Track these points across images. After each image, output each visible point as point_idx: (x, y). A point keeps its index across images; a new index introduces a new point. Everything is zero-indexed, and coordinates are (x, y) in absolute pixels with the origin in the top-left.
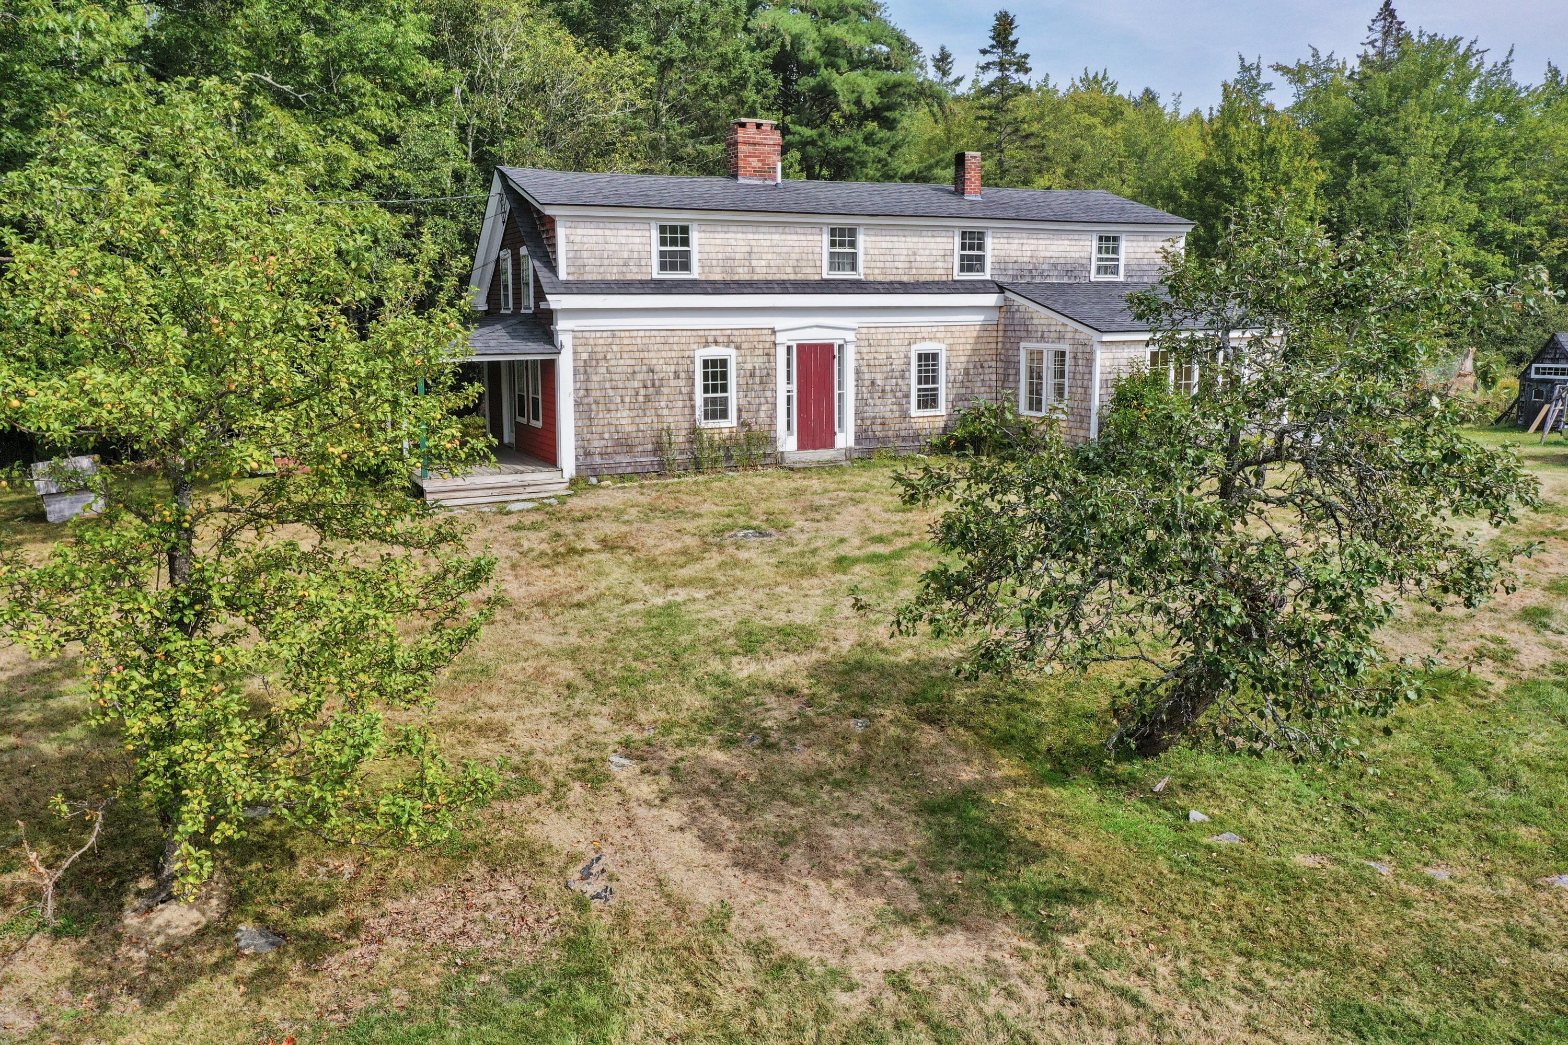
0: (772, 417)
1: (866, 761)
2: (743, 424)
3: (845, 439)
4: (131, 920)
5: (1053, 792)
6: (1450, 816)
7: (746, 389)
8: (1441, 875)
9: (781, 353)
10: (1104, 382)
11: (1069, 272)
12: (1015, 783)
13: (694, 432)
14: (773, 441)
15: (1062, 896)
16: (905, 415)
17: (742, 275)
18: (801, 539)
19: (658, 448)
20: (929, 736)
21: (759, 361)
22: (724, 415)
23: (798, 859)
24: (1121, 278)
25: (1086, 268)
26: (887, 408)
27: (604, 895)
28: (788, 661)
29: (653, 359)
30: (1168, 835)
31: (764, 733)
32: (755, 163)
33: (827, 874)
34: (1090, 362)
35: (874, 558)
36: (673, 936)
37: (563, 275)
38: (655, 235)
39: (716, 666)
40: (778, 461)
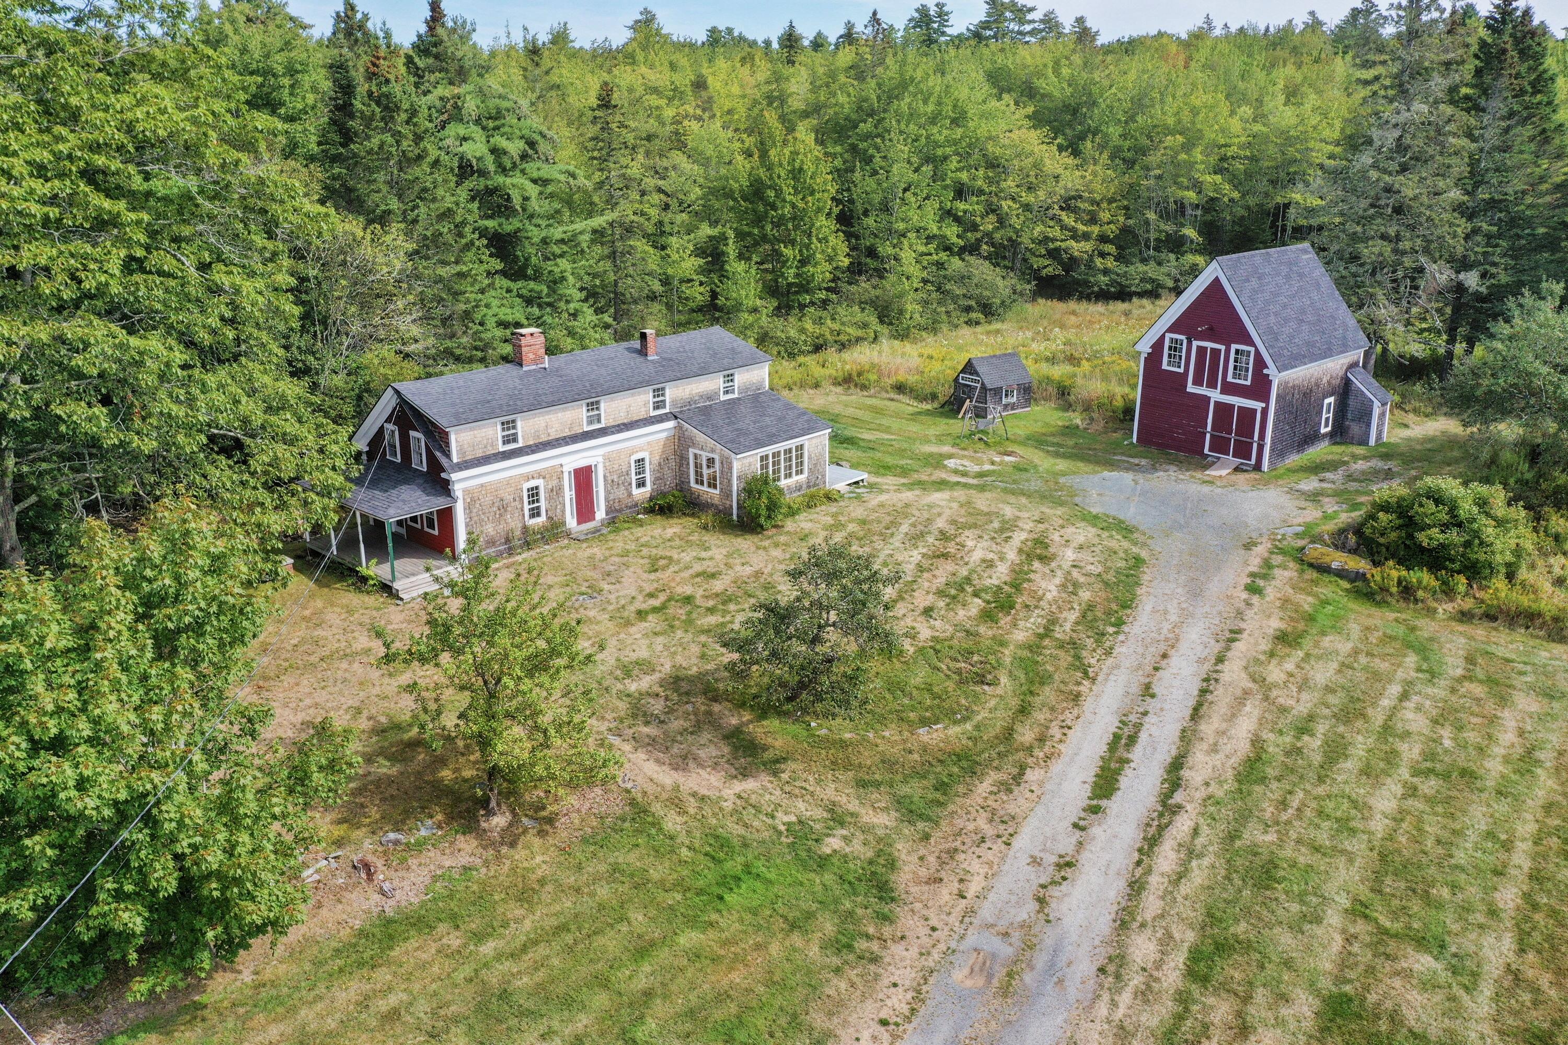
0: (563, 511)
1: (698, 721)
2: (549, 518)
3: (600, 514)
4: (484, 825)
5: (765, 723)
6: (890, 712)
7: (549, 499)
8: (887, 734)
9: (566, 476)
10: (739, 478)
11: (709, 398)
12: (751, 722)
13: (525, 529)
14: (564, 523)
15: (777, 761)
16: (630, 495)
17: (544, 438)
18: (612, 597)
19: (508, 540)
20: (716, 708)
21: (554, 483)
22: (539, 515)
23: (692, 765)
24: (736, 395)
25: (717, 394)
26: (621, 493)
27: (635, 787)
28: (647, 679)
29: (502, 493)
30: (805, 733)
31: (657, 716)
32: (531, 356)
33: (703, 767)
34: (730, 468)
35: (655, 610)
36: (665, 796)
37: (455, 460)
38: (499, 427)
39: (620, 686)
40: (568, 534)
